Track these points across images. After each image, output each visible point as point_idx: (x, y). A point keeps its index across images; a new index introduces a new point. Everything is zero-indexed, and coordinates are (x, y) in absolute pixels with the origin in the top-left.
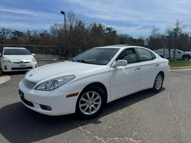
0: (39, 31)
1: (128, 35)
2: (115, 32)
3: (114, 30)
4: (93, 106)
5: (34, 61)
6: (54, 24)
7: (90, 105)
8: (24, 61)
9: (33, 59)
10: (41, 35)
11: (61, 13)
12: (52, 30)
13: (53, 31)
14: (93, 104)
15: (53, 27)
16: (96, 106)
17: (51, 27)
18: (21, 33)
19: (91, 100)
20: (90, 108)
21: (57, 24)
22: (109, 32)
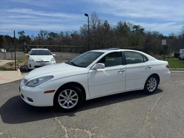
0: (70, 32)
2: (142, 29)
3: (141, 28)
4: (71, 102)
5: (53, 60)
6: (83, 25)
7: (68, 101)
8: (45, 61)
11: (85, 15)
12: (82, 30)
14: (71, 100)
15: (82, 27)
17: (81, 27)
18: (55, 34)
19: (69, 97)
20: (68, 103)
21: (86, 25)
22: (136, 30)
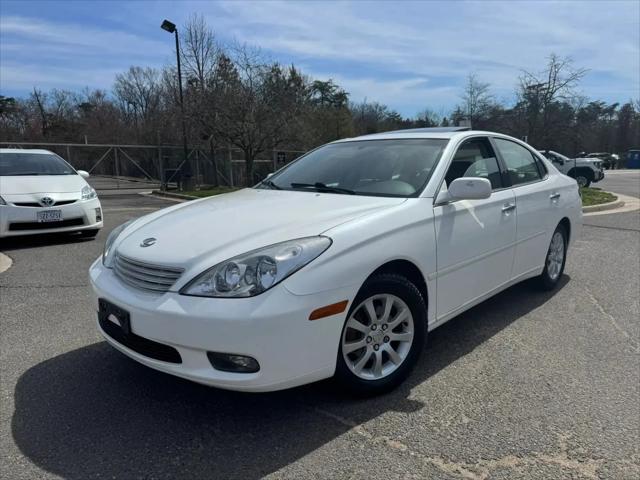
0: (74, 95)
1: (385, 108)
2: (342, 96)
3: (337, 91)
4: (387, 347)
5: (92, 196)
6: (128, 70)
7: (377, 346)
8: (56, 198)
9: (86, 188)
10: (85, 107)
11: (162, 27)
12: (123, 90)
13: (128, 93)
14: (386, 339)
15: (126, 78)
16: (396, 345)
17: (119, 79)
18: (8, 100)
20: (379, 354)
21: (138, 69)
22: (323, 99)
